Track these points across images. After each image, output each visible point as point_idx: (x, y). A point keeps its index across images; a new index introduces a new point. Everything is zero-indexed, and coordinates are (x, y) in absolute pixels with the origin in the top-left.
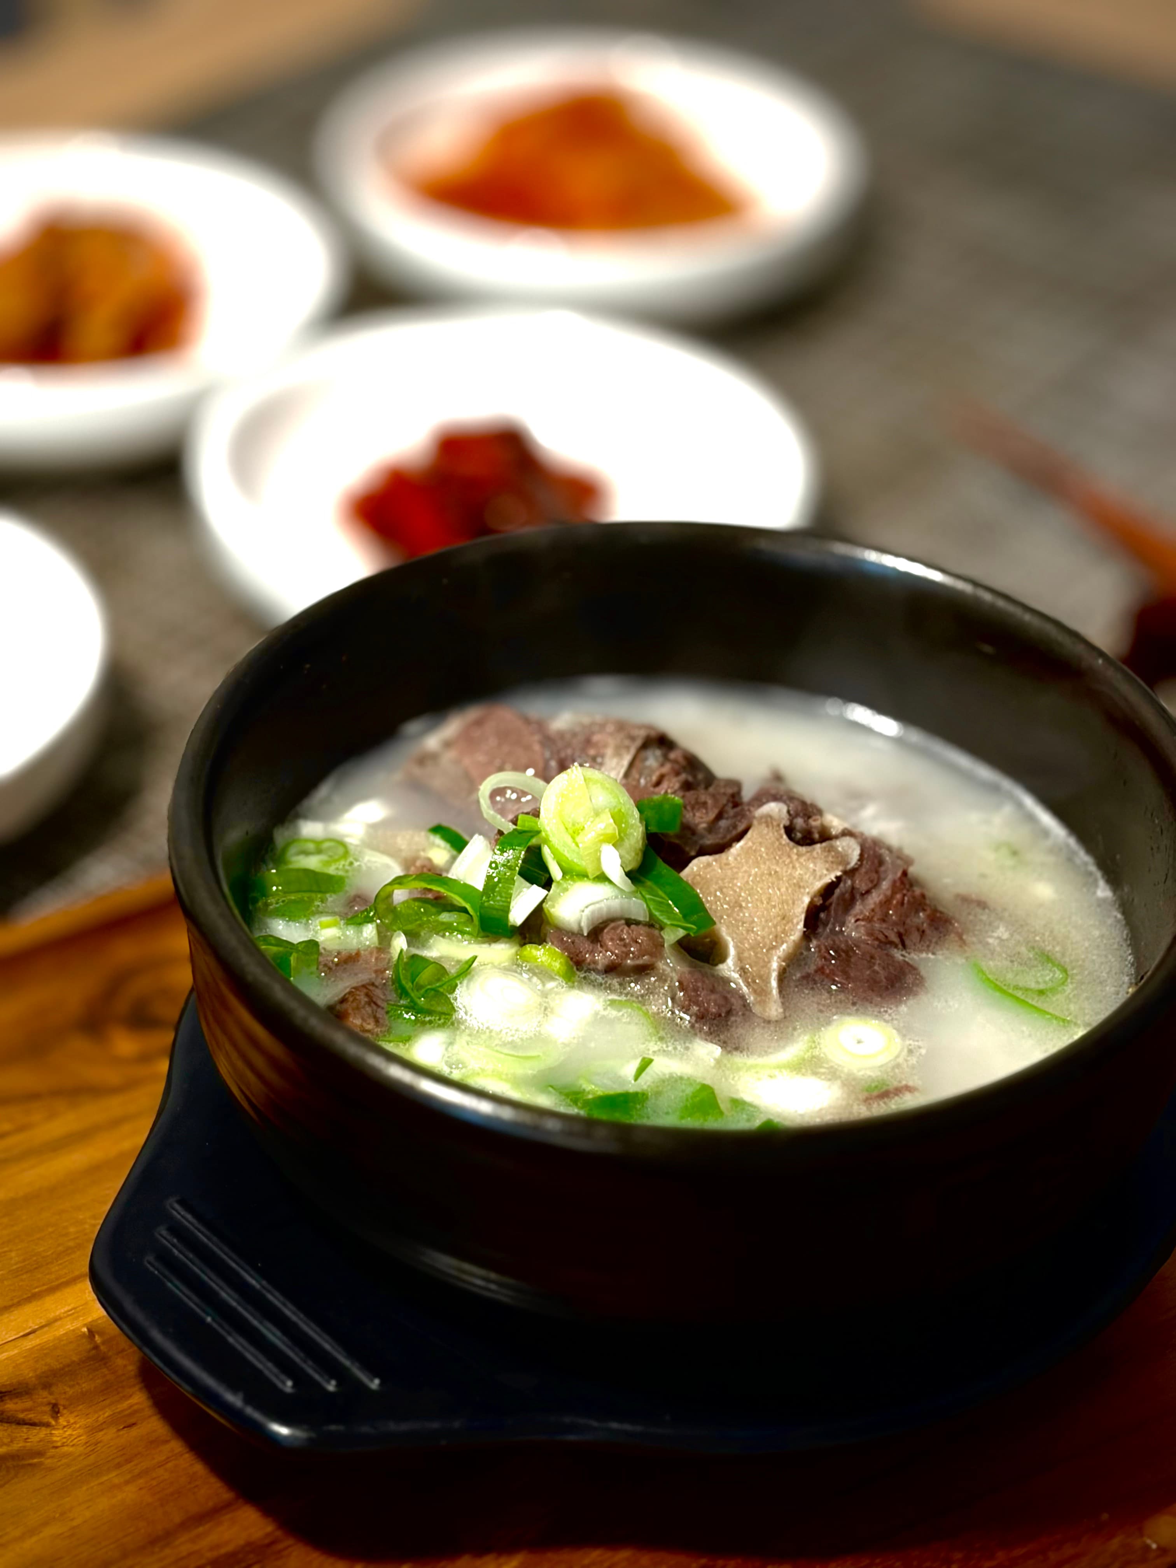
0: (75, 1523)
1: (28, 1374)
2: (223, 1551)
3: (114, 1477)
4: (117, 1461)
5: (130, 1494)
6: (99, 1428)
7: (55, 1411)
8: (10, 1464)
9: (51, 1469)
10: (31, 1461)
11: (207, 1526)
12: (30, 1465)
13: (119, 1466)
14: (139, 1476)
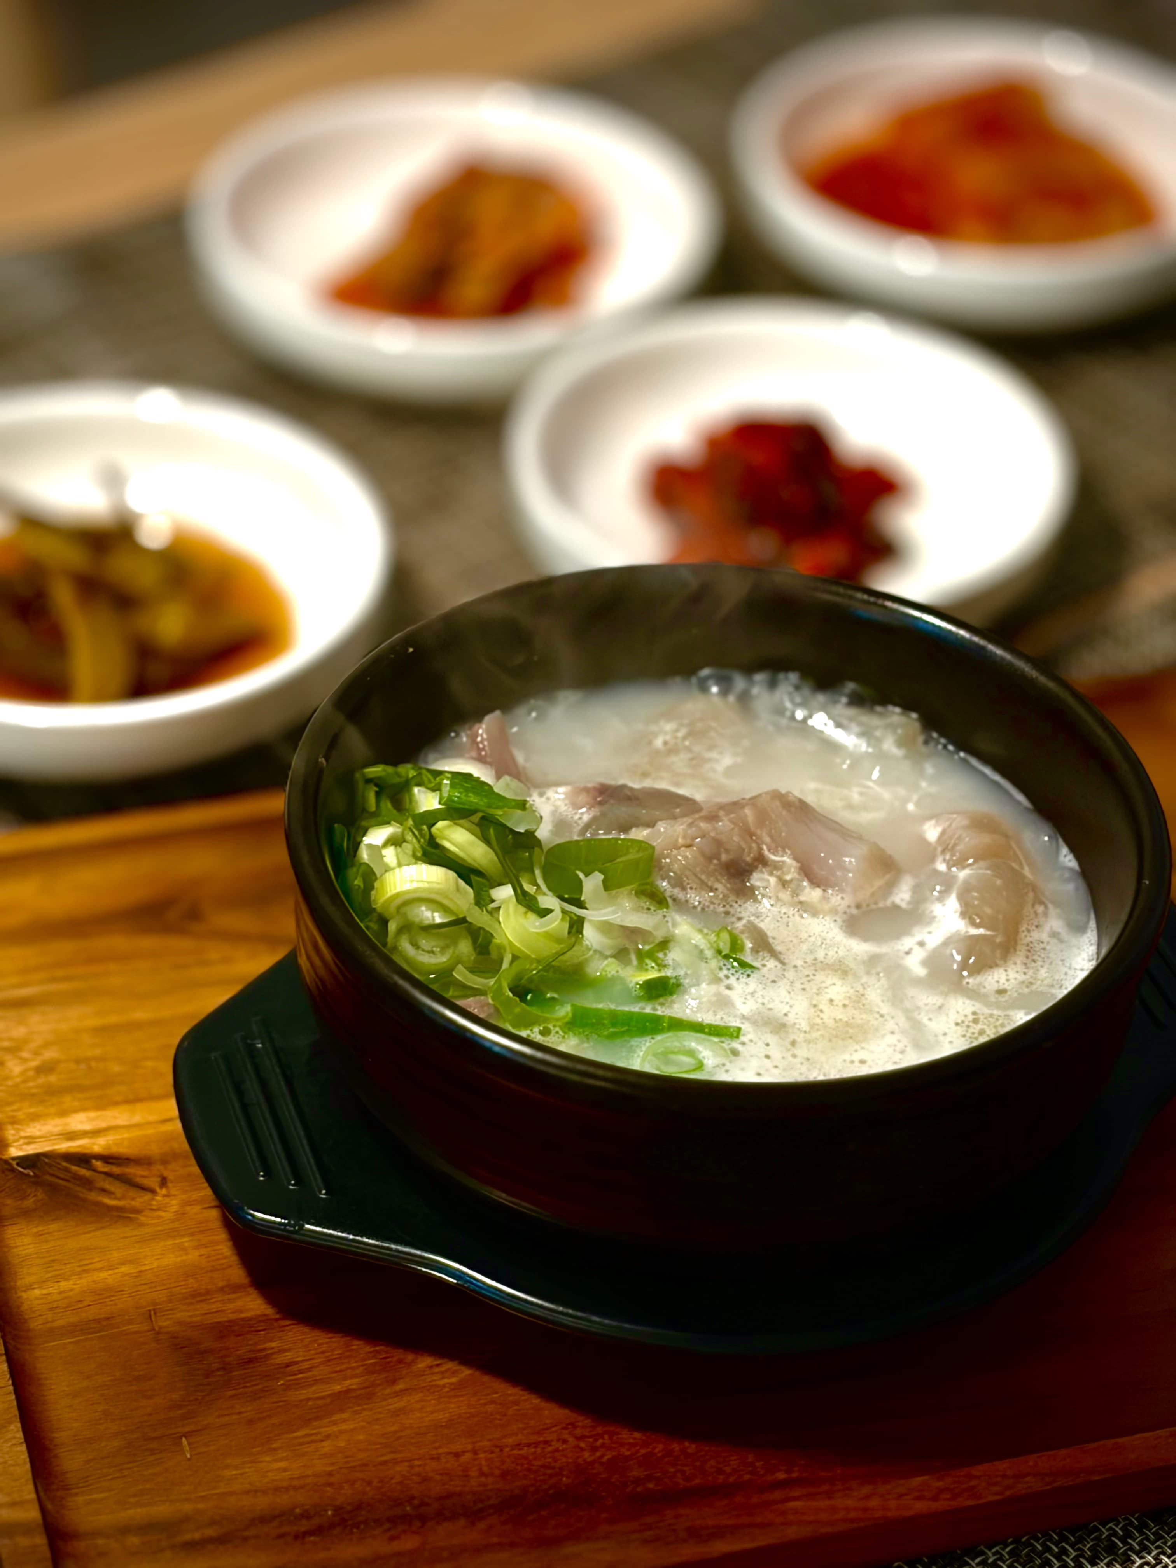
0: (143, 1268)
1: (155, 1150)
2: (243, 1315)
3: (186, 1241)
4: (192, 1230)
5: (193, 1256)
6: (190, 1203)
7: (164, 1182)
8: (115, 1213)
9: (142, 1225)
10: (131, 1216)
11: (239, 1294)
12: (129, 1218)
13: (192, 1234)
14: (205, 1246)
